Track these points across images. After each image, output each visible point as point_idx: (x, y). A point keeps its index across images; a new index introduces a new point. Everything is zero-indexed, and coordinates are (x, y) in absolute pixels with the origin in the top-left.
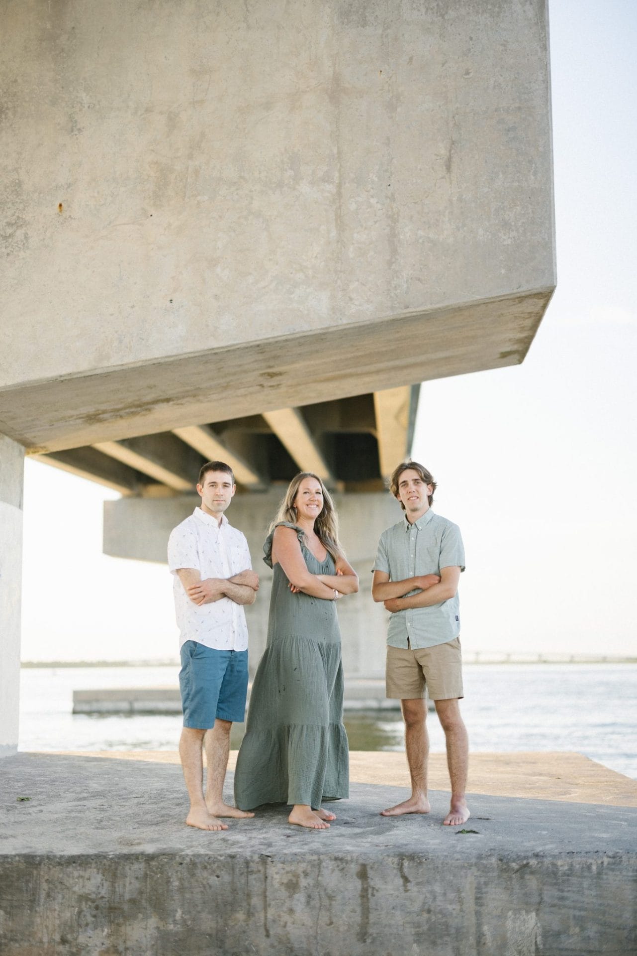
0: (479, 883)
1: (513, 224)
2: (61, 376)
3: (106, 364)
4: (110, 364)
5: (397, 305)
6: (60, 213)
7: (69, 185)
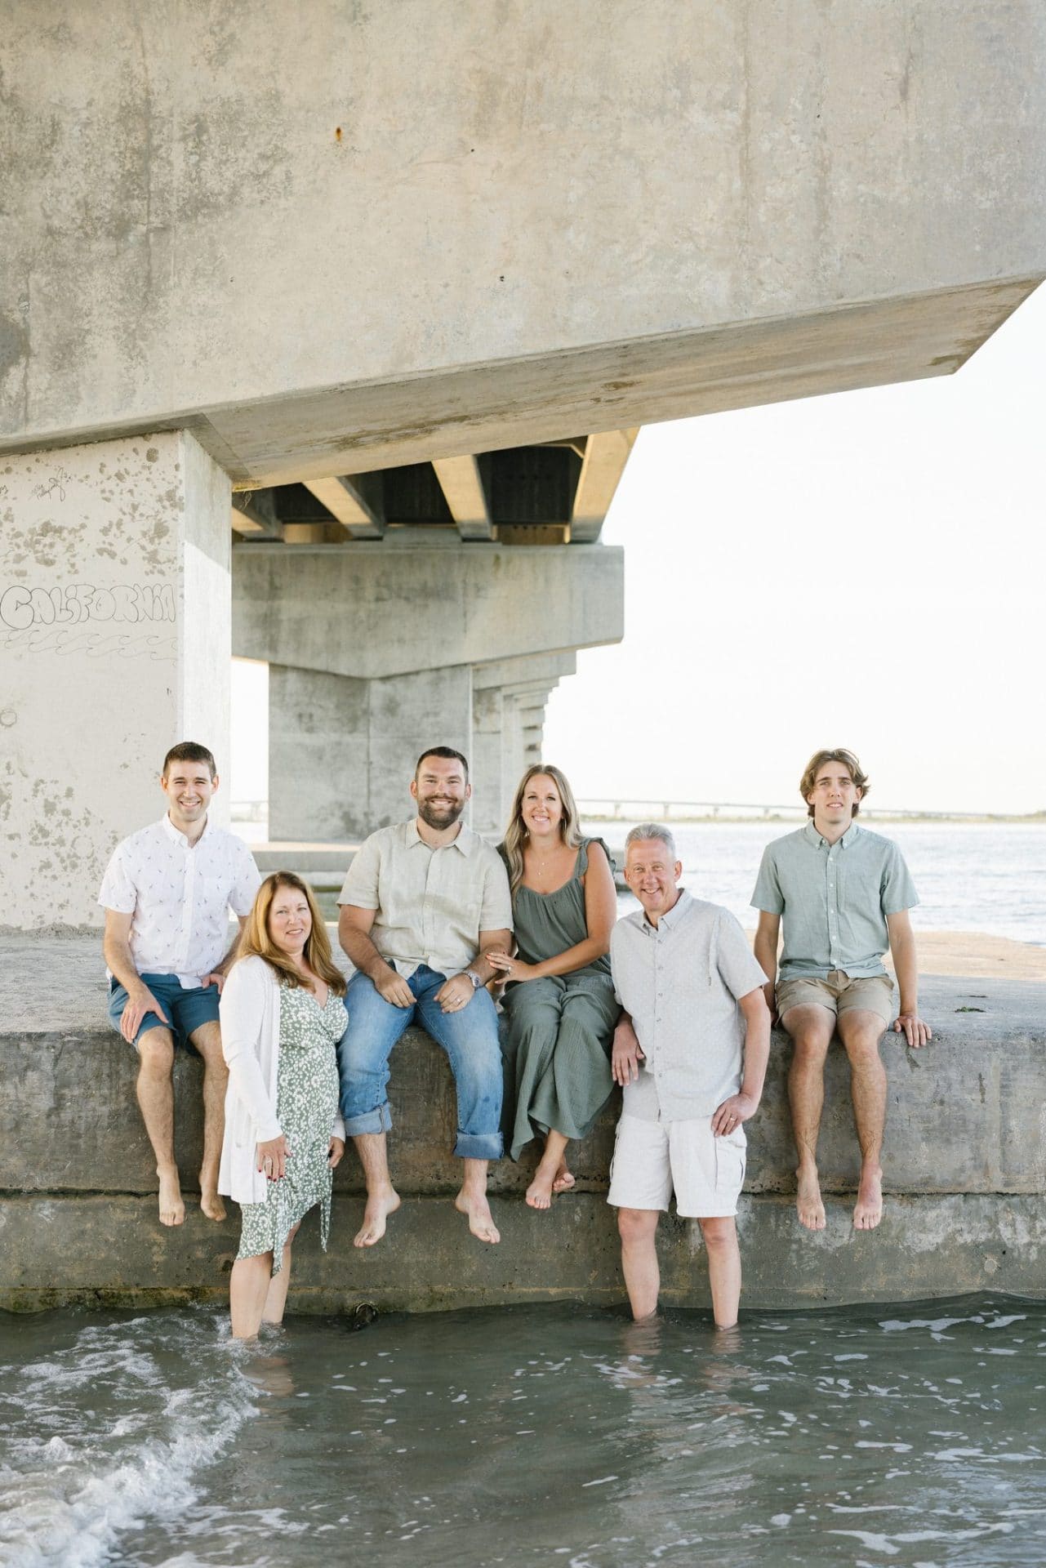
0: (1006, 1068)
1: (994, 179)
2: (343, 385)
3: (407, 368)
4: (414, 369)
5: (826, 294)
6: (338, 143)
7: (351, 101)
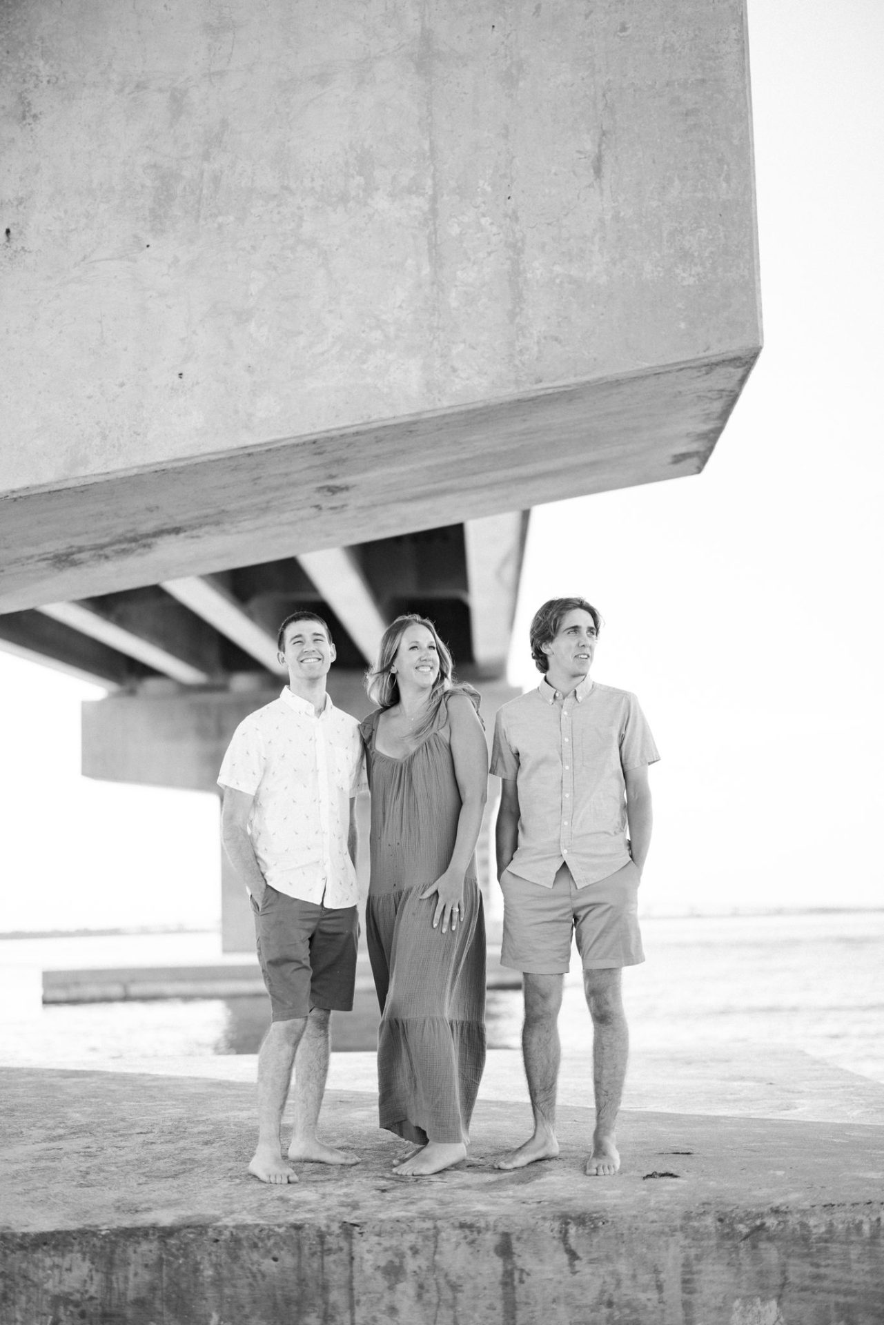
0: (687, 1258)
1: (696, 254)
2: (13, 492)
3: (82, 472)
4: (88, 472)
5: (524, 378)
6: (7, 244)
7: (21, 201)
